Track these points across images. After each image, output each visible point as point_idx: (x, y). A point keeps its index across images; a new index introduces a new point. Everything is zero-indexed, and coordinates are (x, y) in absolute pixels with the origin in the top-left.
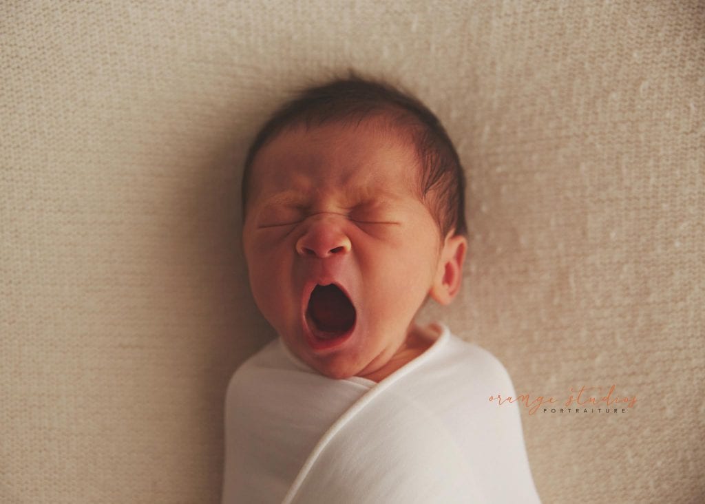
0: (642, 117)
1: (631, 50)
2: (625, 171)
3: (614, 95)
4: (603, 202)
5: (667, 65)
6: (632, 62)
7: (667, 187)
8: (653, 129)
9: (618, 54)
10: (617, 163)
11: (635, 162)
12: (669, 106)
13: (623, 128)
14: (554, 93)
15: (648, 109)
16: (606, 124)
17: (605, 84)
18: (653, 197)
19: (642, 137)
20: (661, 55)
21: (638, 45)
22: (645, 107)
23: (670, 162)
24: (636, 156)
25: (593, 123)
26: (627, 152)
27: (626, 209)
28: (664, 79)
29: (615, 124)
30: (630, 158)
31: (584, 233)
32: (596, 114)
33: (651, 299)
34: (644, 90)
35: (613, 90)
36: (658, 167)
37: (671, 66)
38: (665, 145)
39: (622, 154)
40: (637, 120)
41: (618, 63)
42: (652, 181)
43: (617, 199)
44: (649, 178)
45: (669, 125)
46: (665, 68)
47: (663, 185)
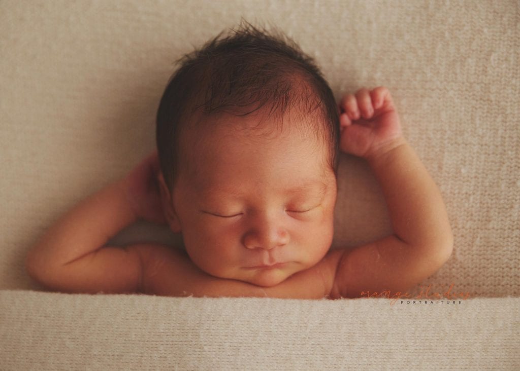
0: (493, 81)
1: (482, 27)
2: (478, 122)
3: (470, 60)
4: (459, 145)
5: (513, 43)
6: (483, 36)
7: (512, 138)
8: (502, 91)
9: (472, 29)
10: (472, 115)
11: (486, 116)
12: (515, 76)
13: (478, 87)
14: (420, 53)
15: (498, 76)
16: (463, 83)
17: (462, 50)
18: (502, 145)
19: (492, 97)
20: (506, 35)
21: (487, 25)
22: (496, 74)
23: (516, 119)
24: (488, 112)
25: (453, 81)
26: (480, 107)
27: (478, 152)
28: (510, 54)
29: (471, 83)
30: (483, 113)
31: (440, 168)
32: (456, 74)
33: (491, 226)
34: (494, 60)
35: (469, 57)
36: (506, 122)
37: (515, 45)
38: (511, 105)
39: (476, 109)
40: (489, 84)
41: (472, 36)
42: (500, 132)
43: (470, 143)
44: (497, 130)
45: (515, 90)
46: (511, 46)
47: (510, 137)
